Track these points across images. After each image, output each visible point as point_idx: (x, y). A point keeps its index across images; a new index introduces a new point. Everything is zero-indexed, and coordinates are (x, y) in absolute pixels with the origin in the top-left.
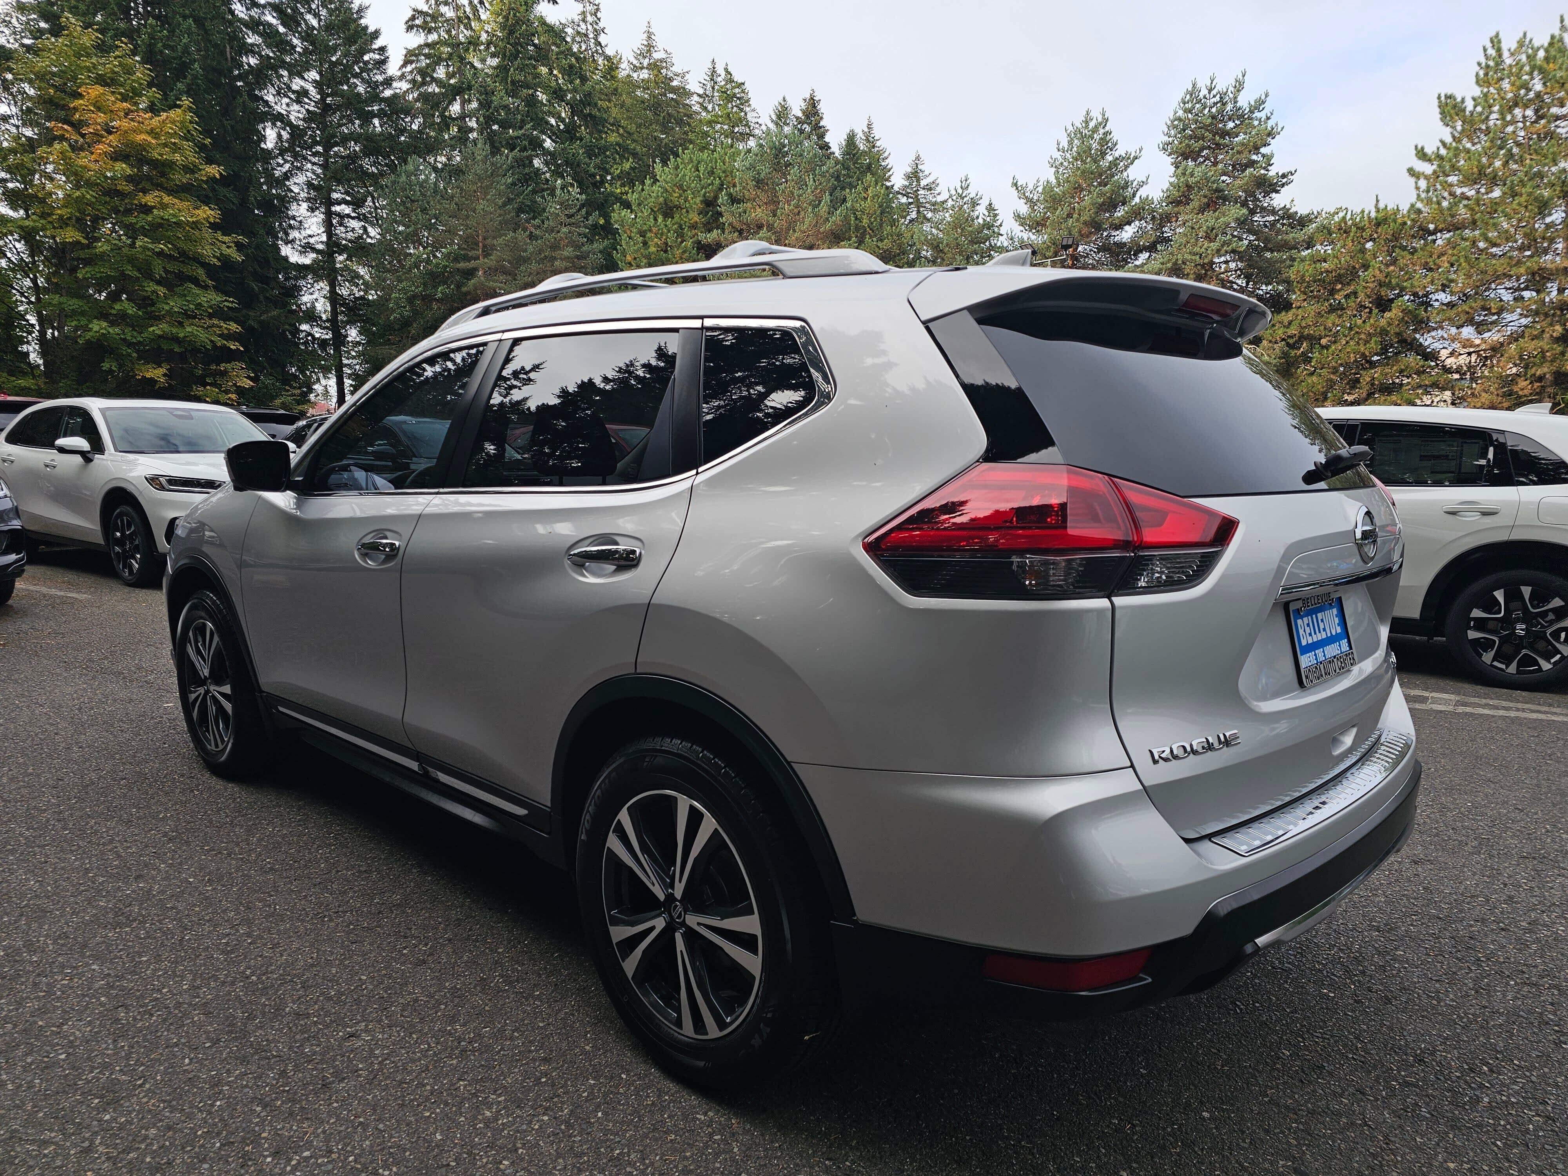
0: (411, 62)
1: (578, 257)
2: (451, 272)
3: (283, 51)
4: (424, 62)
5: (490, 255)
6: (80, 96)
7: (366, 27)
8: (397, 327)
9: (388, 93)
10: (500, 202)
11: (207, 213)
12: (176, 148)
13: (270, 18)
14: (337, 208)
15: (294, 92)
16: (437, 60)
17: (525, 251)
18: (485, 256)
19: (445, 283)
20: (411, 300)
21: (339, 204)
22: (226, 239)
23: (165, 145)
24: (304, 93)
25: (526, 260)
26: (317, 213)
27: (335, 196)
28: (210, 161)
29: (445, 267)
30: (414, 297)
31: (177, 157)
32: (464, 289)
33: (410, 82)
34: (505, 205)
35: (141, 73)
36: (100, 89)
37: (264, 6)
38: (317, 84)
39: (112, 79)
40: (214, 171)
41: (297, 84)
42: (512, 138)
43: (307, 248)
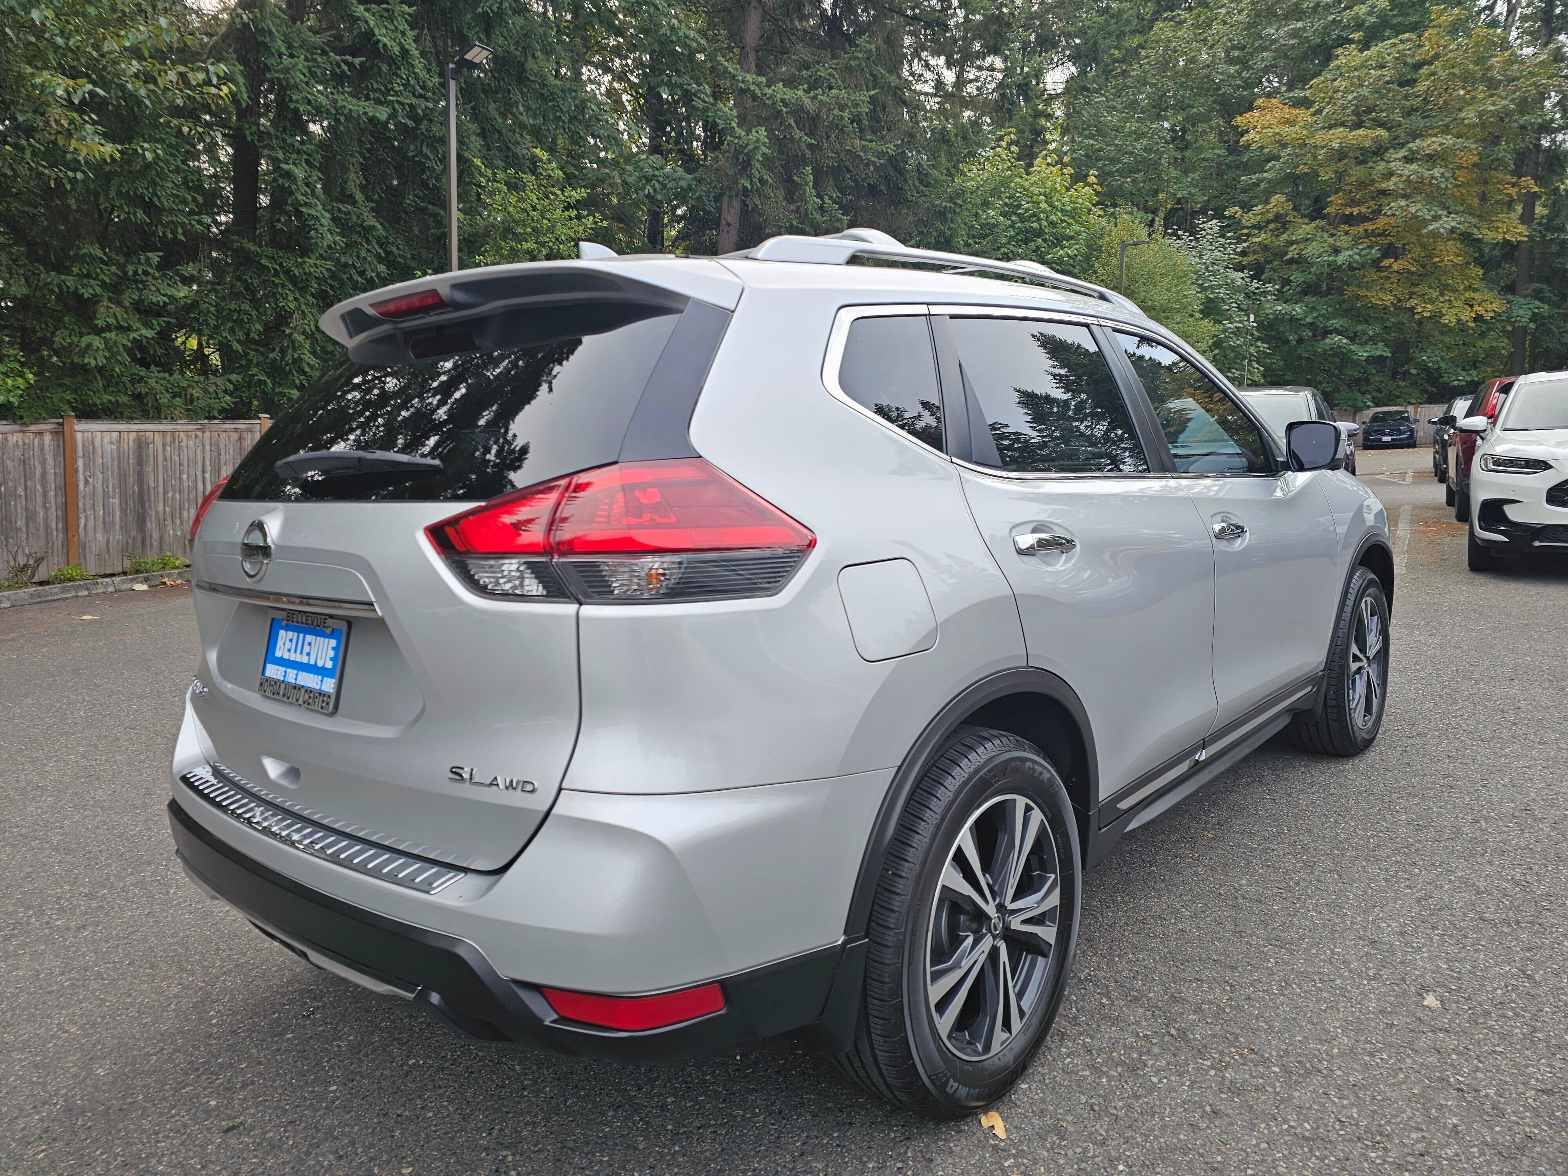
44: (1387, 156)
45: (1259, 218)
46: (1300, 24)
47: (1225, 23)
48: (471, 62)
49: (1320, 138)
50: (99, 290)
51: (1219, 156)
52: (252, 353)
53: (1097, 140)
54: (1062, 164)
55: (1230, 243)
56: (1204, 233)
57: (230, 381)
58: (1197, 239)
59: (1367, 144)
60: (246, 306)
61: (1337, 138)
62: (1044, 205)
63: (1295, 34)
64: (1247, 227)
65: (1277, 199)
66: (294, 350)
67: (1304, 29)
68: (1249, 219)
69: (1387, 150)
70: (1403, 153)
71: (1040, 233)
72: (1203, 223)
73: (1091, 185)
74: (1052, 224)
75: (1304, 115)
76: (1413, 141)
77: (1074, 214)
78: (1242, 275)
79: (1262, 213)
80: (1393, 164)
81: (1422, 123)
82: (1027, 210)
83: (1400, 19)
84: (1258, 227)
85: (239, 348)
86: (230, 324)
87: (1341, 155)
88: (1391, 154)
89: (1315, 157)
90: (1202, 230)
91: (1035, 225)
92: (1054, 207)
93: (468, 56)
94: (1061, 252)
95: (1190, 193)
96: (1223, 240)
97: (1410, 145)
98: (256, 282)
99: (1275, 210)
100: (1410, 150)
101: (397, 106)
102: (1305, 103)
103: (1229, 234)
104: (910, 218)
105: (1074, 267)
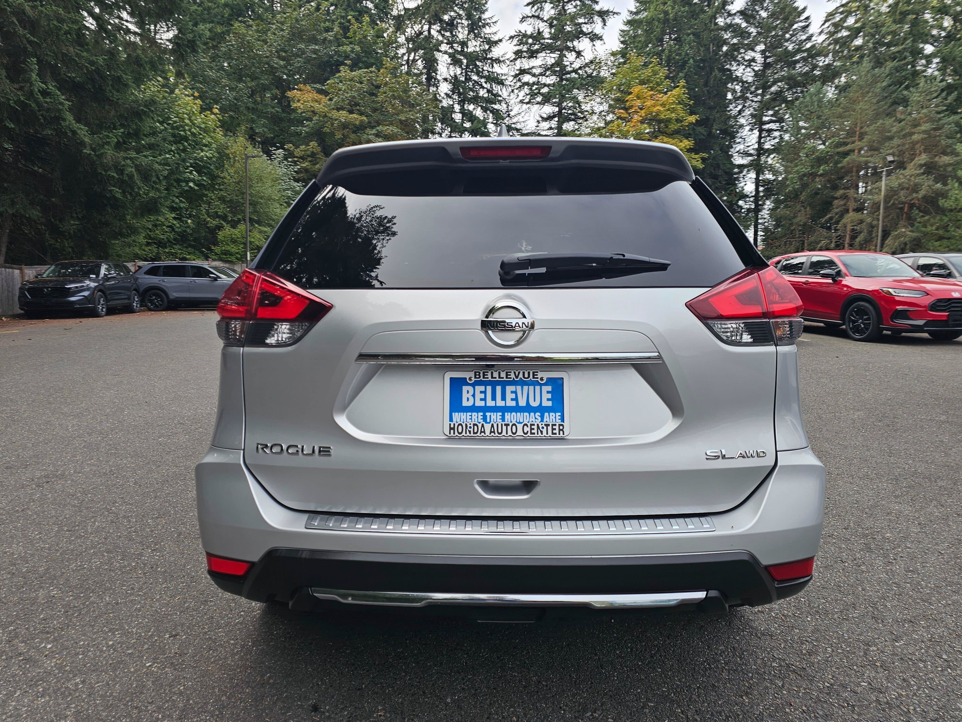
0: (829, 20)
1: (935, 129)
2: (831, 155)
3: (743, 38)
4: (838, 18)
5: (863, 139)
6: (630, 93)
7: (798, 8)
8: (792, 196)
9: (809, 45)
10: (875, 101)
11: (687, 143)
12: (673, 110)
13: (738, 20)
14: (766, 127)
15: (746, 61)
16: (849, 13)
17: (890, 132)
18: (860, 140)
19: (826, 163)
20: (801, 178)
21: (769, 123)
22: (697, 156)
23: (668, 110)
24: (753, 60)
25: (891, 138)
26: (754, 131)
27: (766, 119)
28: (691, 114)
29: (828, 152)
30: (804, 175)
31: (673, 115)
32: (839, 165)
33: (827, 33)
34: (878, 102)
35: (663, 72)
36: (640, 87)
37: (735, 14)
38: (763, 52)
39: (648, 80)
40: (692, 119)
41: (749, 55)
42: (894, 53)
43: (746, 154)
44: (367, 131)
45: (303, 153)
46: (317, 47)
47: (275, 34)
49: (335, 114)
51: (277, 112)
53: (204, 86)
54: (194, 96)
55: (290, 165)
56: (275, 156)
58: (271, 159)
59: (357, 123)
61: (343, 116)
62: (187, 121)
63: (315, 52)
64: (297, 157)
65: (313, 144)
67: (319, 50)
68: (298, 152)
69: (366, 128)
70: (374, 131)
71: (186, 139)
72: (274, 150)
73: (215, 114)
74: (193, 134)
75: (324, 99)
76: (378, 126)
77: (206, 130)
78: (298, 184)
79: (304, 151)
80: (370, 136)
81: (382, 118)
82: (175, 122)
83: (366, 59)
84: (303, 158)
87: (344, 126)
88: (368, 131)
89: (332, 124)
90: (275, 154)
91: (182, 133)
92: (194, 124)
94: (202, 154)
95: (263, 131)
96: (286, 163)
97: (378, 128)
99: (311, 150)
100: (377, 130)
102: (324, 93)
103: (290, 160)
104: (113, 113)
105: (211, 165)
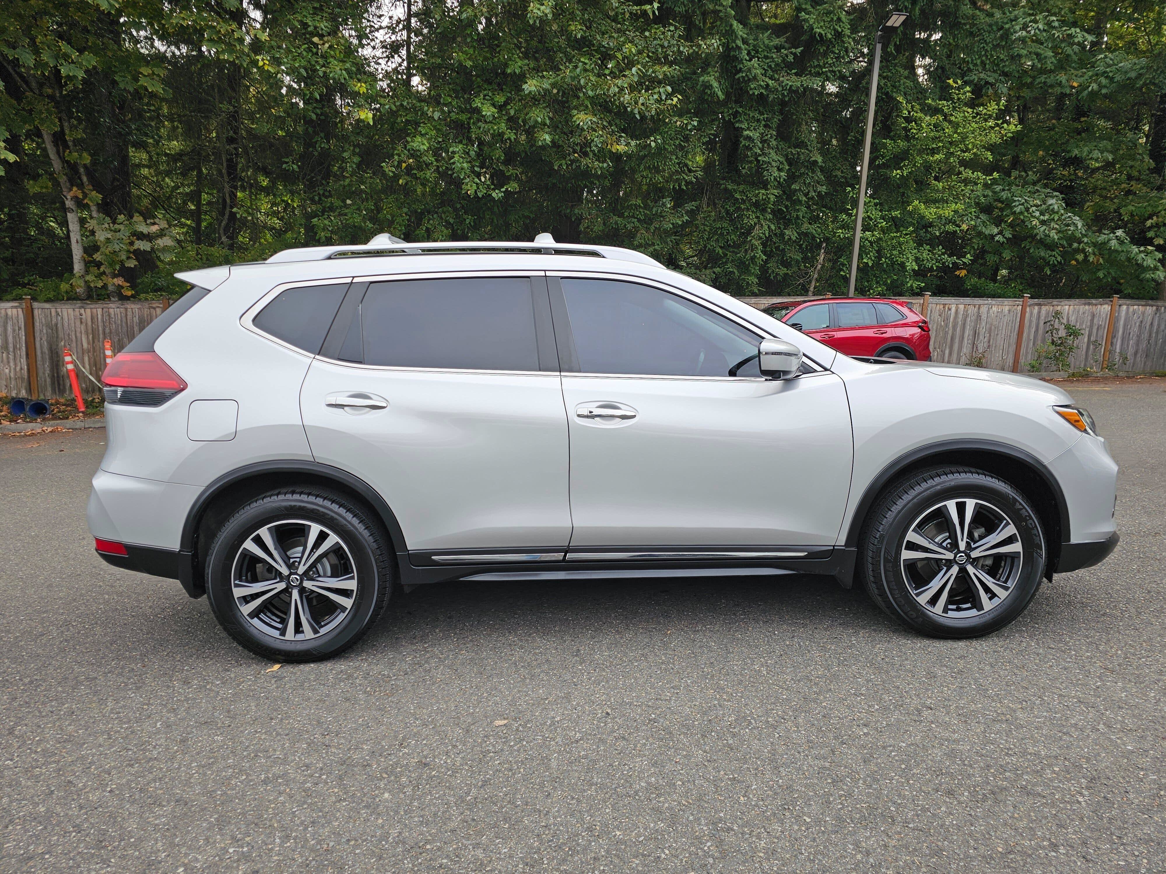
48: (892, 27)
50: (637, 224)
52: (729, 254)
57: (714, 273)
60: (725, 225)
66: (752, 251)
85: (721, 252)
86: (716, 237)
93: (889, 24)
98: (732, 209)
101: (829, 74)
